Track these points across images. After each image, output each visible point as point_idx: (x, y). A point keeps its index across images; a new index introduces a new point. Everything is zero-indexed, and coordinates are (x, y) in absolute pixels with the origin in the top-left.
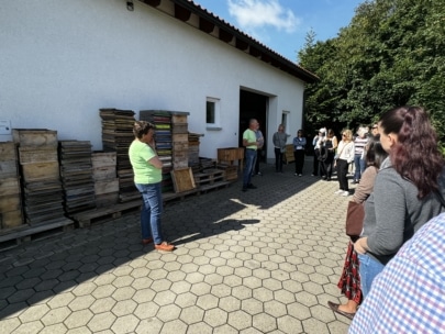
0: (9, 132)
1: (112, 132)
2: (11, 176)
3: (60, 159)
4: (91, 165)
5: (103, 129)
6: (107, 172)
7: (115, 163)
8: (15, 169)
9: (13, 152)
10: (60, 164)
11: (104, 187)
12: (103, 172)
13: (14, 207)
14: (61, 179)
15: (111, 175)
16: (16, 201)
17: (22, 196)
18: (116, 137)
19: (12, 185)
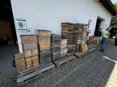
0: (35, 31)
1: (66, 31)
2: (36, 48)
3: (51, 42)
4: (61, 44)
5: (62, 30)
6: (65, 46)
7: (67, 43)
8: (37, 45)
9: (36, 39)
10: (51, 44)
11: (63, 51)
12: (63, 46)
13: (37, 59)
14: (51, 49)
15: (65, 47)
16: (37, 57)
17: (39, 55)
18: (68, 33)
19: (36, 52)
